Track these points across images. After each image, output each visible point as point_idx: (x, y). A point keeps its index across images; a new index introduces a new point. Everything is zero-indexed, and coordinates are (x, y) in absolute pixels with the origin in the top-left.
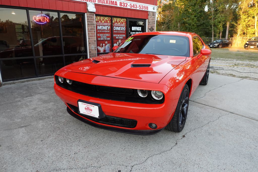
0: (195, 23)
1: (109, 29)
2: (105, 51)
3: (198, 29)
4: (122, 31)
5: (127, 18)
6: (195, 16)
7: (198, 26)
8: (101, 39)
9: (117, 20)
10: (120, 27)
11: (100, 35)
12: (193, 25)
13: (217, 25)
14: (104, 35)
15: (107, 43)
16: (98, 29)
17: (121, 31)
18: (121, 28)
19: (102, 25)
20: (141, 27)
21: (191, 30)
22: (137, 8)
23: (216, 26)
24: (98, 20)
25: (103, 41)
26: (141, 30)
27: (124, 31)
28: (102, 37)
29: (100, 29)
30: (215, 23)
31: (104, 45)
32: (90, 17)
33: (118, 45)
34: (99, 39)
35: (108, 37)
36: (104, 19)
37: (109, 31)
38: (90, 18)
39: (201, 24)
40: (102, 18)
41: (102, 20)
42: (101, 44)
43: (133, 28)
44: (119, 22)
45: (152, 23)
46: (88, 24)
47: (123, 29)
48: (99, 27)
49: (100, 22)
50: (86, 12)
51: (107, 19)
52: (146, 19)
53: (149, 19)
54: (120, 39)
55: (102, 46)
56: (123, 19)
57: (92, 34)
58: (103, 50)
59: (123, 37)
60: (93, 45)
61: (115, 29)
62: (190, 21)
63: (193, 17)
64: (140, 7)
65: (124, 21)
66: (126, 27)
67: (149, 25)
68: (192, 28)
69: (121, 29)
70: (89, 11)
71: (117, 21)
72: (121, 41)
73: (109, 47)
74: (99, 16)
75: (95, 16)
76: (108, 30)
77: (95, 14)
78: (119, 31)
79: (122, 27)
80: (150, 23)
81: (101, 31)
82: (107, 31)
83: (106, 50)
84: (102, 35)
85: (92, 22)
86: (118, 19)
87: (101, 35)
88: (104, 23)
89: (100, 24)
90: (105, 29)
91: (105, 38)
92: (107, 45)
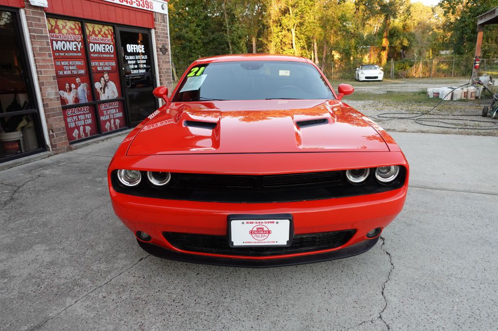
0: (199, 39)
1: (79, 50)
2: (77, 100)
3: (206, 50)
4: (107, 53)
5: (115, 26)
6: (198, 26)
7: (205, 44)
8: (65, 73)
9: (93, 28)
10: (102, 44)
11: (61, 63)
12: (197, 43)
13: (236, 42)
14: (71, 63)
15: (80, 81)
16: (55, 49)
17: (105, 53)
18: (104, 47)
19: (63, 40)
20: (143, 46)
21: (193, 51)
22: (132, 4)
23: (235, 44)
24: (53, 28)
25: (71, 78)
26: (144, 52)
27: (112, 54)
28: (67, 68)
29: (60, 49)
30: (233, 39)
31: (73, 86)
32: (34, 19)
33: (103, 85)
34: (61, 73)
35: (79, 67)
36: (66, 25)
37: (80, 54)
38: (35, 21)
39: (210, 41)
40: (61, 23)
41: (61, 27)
42: (67, 84)
43: (130, 48)
44: (99, 33)
45: (164, 37)
46: (31, 37)
47: (109, 50)
48: (57, 43)
49: (57, 31)
50: (23, 7)
51: (73, 27)
52: (151, 29)
53: (158, 28)
54: (105, 71)
55: (70, 89)
56: (106, 28)
57: (44, 60)
58: (74, 100)
59: (112, 66)
60: (50, 89)
61: (92, 49)
62: (191, 35)
63: (193, 26)
64: (138, 3)
65: (108, 30)
66: (116, 45)
67: (157, 40)
68: (195, 47)
69: (105, 50)
70: (32, 4)
71: (94, 32)
72: (108, 75)
73: (86, 90)
74: (53, 18)
75: (47, 17)
76: (77, 52)
77: (45, 11)
78: (102, 53)
79: (106, 44)
80: (159, 37)
81: (63, 54)
82: (76, 54)
83: (80, 98)
84: (67, 63)
85: (41, 32)
86: (97, 28)
87: (63, 63)
88: (67, 34)
89: (58, 37)
90: (71, 49)
91: (75, 70)
92: (80, 85)
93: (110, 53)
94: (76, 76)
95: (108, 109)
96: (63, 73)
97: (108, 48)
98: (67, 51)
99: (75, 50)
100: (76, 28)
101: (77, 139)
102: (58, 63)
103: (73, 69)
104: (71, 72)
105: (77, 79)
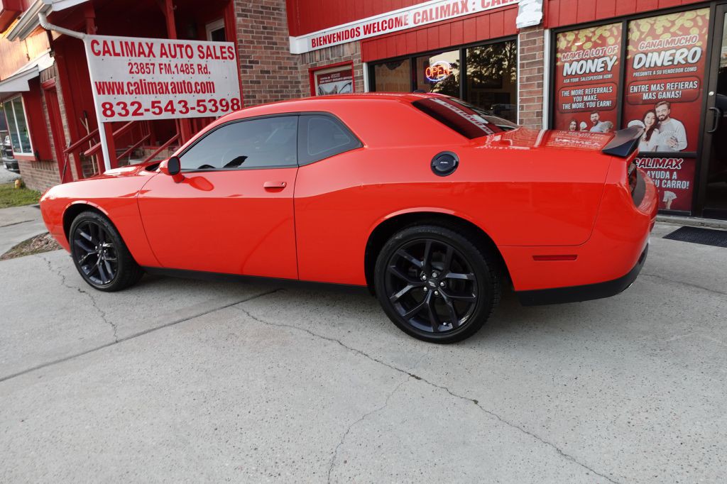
1: (609, 69)
4: (679, 65)
8: (574, 106)
9: (652, 25)
10: (666, 50)
11: (570, 92)
14: (588, 91)
15: (597, 118)
16: (565, 74)
17: (671, 66)
18: (672, 55)
19: (582, 59)
24: (569, 45)
25: (582, 114)
28: (579, 99)
29: (574, 73)
31: (583, 125)
35: (601, 97)
36: (593, 35)
37: (610, 76)
40: (584, 34)
41: (582, 40)
42: (573, 123)
44: (666, 30)
46: (523, 66)
47: (686, 59)
48: (570, 66)
49: (574, 48)
50: (518, 32)
51: (606, 34)
54: (662, 100)
56: (689, 15)
59: (684, 91)
61: (639, 64)
65: (694, 20)
66: (708, 47)
69: (673, 61)
70: (518, 27)
71: (652, 32)
72: (669, 108)
75: (549, 34)
76: (605, 71)
77: (546, 28)
78: (663, 67)
79: (677, 49)
81: (577, 80)
82: (601, 77)
84: (580, 92)
86: (662, 21)
87: (573, 93)
88: (590, 49)
89: (575, 56)
90: (593, 71)
91: (592, 101)
92: (596, 125)
93: (688, 64)
94: (592, 110)
95: (651, 170)
96: (571, 106)
97: (684, 56)
98: (585, 74)
99: (603, 69)
100: (612, 35)
102: (566, 93)
103: (589, 99)
104: (585, 105)
105: (592, 115)
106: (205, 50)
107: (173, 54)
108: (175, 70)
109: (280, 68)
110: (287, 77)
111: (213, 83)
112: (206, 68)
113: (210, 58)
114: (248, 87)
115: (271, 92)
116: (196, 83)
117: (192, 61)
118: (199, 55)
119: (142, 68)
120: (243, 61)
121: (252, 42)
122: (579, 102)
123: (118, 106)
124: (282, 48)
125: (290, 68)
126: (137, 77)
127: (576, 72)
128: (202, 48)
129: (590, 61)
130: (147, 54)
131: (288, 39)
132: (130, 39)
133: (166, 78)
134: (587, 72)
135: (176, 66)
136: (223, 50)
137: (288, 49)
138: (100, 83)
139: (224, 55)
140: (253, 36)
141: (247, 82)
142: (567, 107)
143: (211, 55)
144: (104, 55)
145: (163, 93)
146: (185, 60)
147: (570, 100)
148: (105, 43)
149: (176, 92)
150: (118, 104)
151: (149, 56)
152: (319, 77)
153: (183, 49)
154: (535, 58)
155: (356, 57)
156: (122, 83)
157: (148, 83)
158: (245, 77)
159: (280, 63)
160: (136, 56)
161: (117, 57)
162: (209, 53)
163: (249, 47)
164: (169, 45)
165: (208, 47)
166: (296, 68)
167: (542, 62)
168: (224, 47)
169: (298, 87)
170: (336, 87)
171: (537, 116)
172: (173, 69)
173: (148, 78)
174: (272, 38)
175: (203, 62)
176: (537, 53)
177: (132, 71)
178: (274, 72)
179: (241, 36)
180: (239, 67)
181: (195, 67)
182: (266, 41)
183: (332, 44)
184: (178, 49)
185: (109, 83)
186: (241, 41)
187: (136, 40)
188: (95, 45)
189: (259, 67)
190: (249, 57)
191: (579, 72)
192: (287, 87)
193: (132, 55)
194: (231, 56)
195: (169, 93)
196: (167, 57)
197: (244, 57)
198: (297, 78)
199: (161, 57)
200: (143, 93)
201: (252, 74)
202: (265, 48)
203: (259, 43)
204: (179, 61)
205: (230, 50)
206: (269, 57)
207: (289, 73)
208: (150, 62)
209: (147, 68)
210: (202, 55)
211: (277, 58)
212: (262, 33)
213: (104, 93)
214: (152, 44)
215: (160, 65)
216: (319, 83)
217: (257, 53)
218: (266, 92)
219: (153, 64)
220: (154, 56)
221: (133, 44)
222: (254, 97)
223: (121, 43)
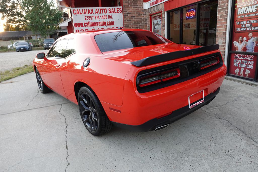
2: (245, 49)
8: (241, 29)
11: (240, 23)
14: (248, 22)
15: (252, 36)
16: (238, 14)
19: (247, 6)
25: (244, 33)
28: (244, 26)
31: (245, 39)
35: (254, 25)
42: (241, 38)
48: (241, 9)
55: (242, 41)
58: (242, 48)
73: (255, 43)
81: (244, 16)
82: (255, 15)
83: (248, 48)
84: (244, 22)
87: (241, 23)
89: (243, 5)
90: (251, 12)
91: (250, 27)
92: (250, 39)
94: (249, 32)
96: (240, 29)
98: (247, 14)
101: (237, 75)
102: (238, 23)
103: (248, 26)
104: (246, 29)
105: (249, 34)
106: (111, 10)
107: (100, 12)
108: (100, 18)
109: (139, 15)
110: (142, 18)
111: (113, 22)
112: (111, 16)
113: (113, 13)
114: (126, 23)
115: (135, 24)
116: (107, 22)
117: (106, 14)
118: (109, 12)
119: (89, 18)
120: (124, 13)
121: (128, 6)
122: (244, 27)
123: (81, 31)
124: (140, 7)
125: (143, 15)
126: (87, 21)
127: (243, 13)
128: (110, 9)
129: (250, 7)
130: (91, 13)
131: (143, 4)
132: (85, 8)
133: (97, 21)
134: (248, 12)
135: (101, 16)
136: (118, 10)
137: (143, 8)
138: (75, 23)
139: (118, 11)
140: (129, 4)
141: (126, 21)
142: (238, 30)
143: (113, 12)
144: (77, 14)
145: (96, 26)
146: (104, 14)
147: (240, 26)
148: (77, 10)
149: (100, 26)
150: (81, 30)
151: (92, 13)
152: (153, 17)
153: (103, 10)
154: (224, 7)
155: (163, 9)
156: (83, 23)
157: (91, 23)
158: (126, 19)
159: (139, 13)
160: (87, 14)
161: (81, 15)
162: (113, 11)
163: (127, 8)
164: (99, 9)
165: (112, 9)
166: (146, 15)
167: (227, 8)
168: (118, 9)
169: (146, 22)
170: (158, 21)
171: (224, 34)
172: (100, 17)
173: (91, 21)
174: (136, 4)
175: (110, 14)
176: (225, 4)
177: (86, 19)
178: (137, 16)
179: (124, 4)
180: (123, 15)
181: (107, 16)
182: (134, 5)
183: (156, 5)
184: (102, 10)
185: (78, 23)
186: (124, 6)
187: (87, 8)
188: (74, 11)
189: (130, 15)
190: (127, 11)
191: (245, 13)
192: (142, 22)
193: (86, 14)
194: (121, 12)
195: (98, 26)
196: (98, 13)
197: (125, 12)
198: (146, 18)
199: (96, 13)
200: (89, 26)
201: (127, 18)
202: (133, 8)
203: (131, 6)
204: (102, 15)
205: (120, 9)
206: (135, 11)
207: (142, 17)
208: (92, 16)
209: (91, 18)
210: (110, 12)
211: (138, 11)
212: (133, 2)
213: (77, 27)
214: (93, 9)
215: (95, 16)
216: (153, 20)
217: (131, 10)
218: (132, 24)
219: (93, 16)
220: (93, 13)
221: (86, 10)
222: (128, 26)
223: (83, 10)
